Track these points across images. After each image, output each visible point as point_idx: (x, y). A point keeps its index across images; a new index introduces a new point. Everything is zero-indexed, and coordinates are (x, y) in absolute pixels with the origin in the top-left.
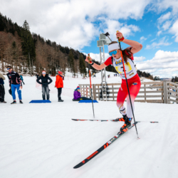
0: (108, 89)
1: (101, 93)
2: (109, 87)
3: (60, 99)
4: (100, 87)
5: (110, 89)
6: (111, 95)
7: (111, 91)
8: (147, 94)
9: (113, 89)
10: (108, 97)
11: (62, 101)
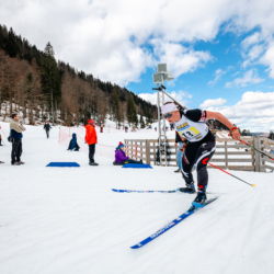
0: (168, 147)
1: (158, 154)
2: (171, 144)
3: (92, 162)
4: (156, 144)
5: (172, 147)
6: (173, 157)
7: (173, 150)
8: (230, 157)
10: (169, 160)
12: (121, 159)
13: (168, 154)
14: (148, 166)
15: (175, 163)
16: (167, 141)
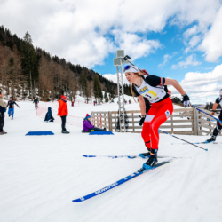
0: (126, 117)
1: (118, 123)
2: (129, 115)
3: (64, 130)
4: (117, 115)
5: (130, 117)
6: (130, 125)
7: (130, 120)
8: (175, 124)
9: (133, 117)
10: (127, 128)
11: (68, 132)
12: (88, 127)
14: (110, 133)
15: (131, 130)
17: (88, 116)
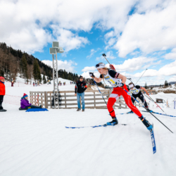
0: (60, 96)
1: (53, 101)
2: (62, 94)
3: (2, 108)
4: (52, 94)
5: (63, 96)
6: (63, 102)
7: (63, 98)
9: (65, 96)
10: (60, 105)
11: (5, 111)
13: (60, 101)
14: (45, 110)
15: (64, 106)
16: (59, 92)
17: (25, 95)
